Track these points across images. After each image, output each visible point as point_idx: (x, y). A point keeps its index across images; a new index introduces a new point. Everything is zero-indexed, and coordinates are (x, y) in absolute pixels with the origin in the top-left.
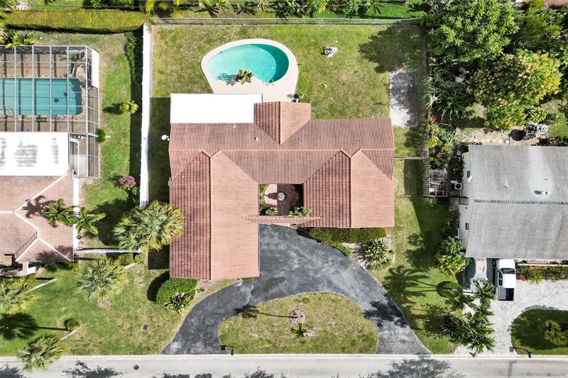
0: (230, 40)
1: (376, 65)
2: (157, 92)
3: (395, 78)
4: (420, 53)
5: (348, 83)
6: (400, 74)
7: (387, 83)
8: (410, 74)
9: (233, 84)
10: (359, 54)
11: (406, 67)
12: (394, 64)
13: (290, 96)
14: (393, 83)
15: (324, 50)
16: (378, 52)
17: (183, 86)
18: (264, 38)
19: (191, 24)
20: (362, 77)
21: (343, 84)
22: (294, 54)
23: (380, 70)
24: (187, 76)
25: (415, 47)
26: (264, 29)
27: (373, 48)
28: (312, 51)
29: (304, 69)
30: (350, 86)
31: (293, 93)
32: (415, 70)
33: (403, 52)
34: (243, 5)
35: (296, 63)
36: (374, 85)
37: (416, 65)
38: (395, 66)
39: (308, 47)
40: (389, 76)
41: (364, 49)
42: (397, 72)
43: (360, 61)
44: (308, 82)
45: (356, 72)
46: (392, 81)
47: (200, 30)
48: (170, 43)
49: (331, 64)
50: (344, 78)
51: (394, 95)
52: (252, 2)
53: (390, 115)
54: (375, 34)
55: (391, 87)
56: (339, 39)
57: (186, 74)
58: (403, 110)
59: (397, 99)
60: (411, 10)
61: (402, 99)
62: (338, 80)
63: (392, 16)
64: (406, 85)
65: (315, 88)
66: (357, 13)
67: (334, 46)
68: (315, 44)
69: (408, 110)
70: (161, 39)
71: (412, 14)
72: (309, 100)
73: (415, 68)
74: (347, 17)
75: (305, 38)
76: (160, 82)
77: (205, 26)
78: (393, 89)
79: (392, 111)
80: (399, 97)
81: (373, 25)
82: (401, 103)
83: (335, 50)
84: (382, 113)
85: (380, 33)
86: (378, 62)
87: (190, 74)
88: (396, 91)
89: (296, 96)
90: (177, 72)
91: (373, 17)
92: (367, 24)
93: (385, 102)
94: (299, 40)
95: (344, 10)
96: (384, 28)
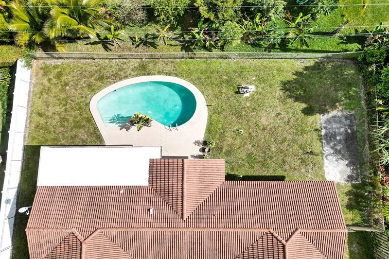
0: (126, 77)
1: (304, 106)
2: (34, 138)
3: (328, 121)
4: (356, 92)
5: (269, 127)
6: (335, 117)
7: (318, 127)
8: (346, 118)
9: (128, 129)
10: (281, 93)
11: (340, 108)
12: (325, 105)
13: (197, 143)
14: (325, 128)
15: (239, 88)
16: (305, 91)
17: (66, 132)
18: (167, 74)
19: (80, 58)
20: (286, 120)
21: (264, 129)
22: (203, 93)
23: (308, 112)
24: (71, 119)
25: (350, 85)
26: (167, 64)
27: (298, 86)
28: (224, 90)
29: (214, 111)
30: (273, 131)
32: (353, 112)
33: (336, 90)
34: (143, 37)
35: (206, 104)
36: (302, 130)
37: (352, 106)
38: (328, 107)
39: (220, 85)
40: (320, 119)
41: (286, 86)
42: (330, 115)
43: (283, 101)
44: (220, 126)
45: (279, 114)
46: (325, 125)
47: (91, 66)
48: (54, 81)
49: (248, 104)
50: (264, 121)
51: (328, 143)
52: (154, 35)
53: (324, 168)
54: (301, 70)
55: (323, 132)
56: (256, 76)
57: (71, 116)
58: (340, 161)
59: (332, 148)
60: (342, 43)
61: (339, 148)
62: (256, 124)
63: (320, 49)
64: (342, 130)
65: (228, 134)
66: (277, 46)
67: (250, 84)
68: (228, 82)
69: (347, 162)
70: (43, 75)
71: (344, 46)
72: (222, 148)
73: (352, 110)
74: (265, 51)
75: (215, 75)
76: (38, 126)
77: (97, 60)
78: (326, 135)
79: (326, 162)
80: (335, 145)
81: (297, 59)
82: (337, 152)
83: (252, 88)
84: (314, 165)
85: (306, 68)
86: (306, 103)
87: (76, 117)
88: (330, 137)
89: (205, 143)
90: (59, 114)
91: (297, 50)
92: (291, 58)
93: (316, 151)
94: (208, 77)
95: (262, 43)
96: (311, 63)
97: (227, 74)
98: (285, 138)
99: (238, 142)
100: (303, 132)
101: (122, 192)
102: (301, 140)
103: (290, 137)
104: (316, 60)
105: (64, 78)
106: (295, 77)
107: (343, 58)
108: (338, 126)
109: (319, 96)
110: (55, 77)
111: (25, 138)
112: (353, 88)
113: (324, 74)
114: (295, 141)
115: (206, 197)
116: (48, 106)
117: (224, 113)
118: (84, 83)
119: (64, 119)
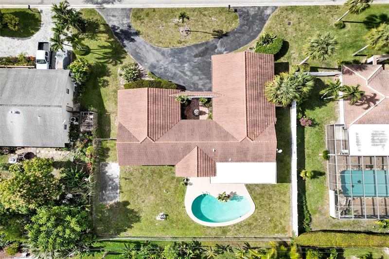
1: (128, 207)
2: (286, 187)
3: (115, 197)
4: (97, 215)
5: (149, 194)
6: (111, 200)
7: (121, 194)
8: (105, 200)
10: (141, 215)
11: (107, 205)
12: (116, 207)
13: (191, 184)
14: (117, 194)
15: (166, 218)
16: (127, 216)
20: (139, 198)
21: (152, 193)
23: (126, 203)
25: (101, 220)
27: (131, 219)
28: (175, 217)
29: (180, 203)
30: (147, 192)
31: (188, 186)
32: (101, 203)
33: (109, 216)
35: (186, 208)
36: (130, 192)
37: (101, 207)
38: (115, 206)
40: (120, 199)
41: (137, 219)
42: (113, 201)
43: (140, 210)
44: (177, 195)
45: (143, 202)
46: (117, 195)
49: (161, 208)
50: (152, 197)
51: (116, 185)
53: (119, 170)
54: (129, 229)
55: (118, 191)
56: (155, 226)
57: (266, 201)
58: (110, 174)
59: (114, 182)
61: (111, 182)
62: (156, 195)
64: (108, 193)
65: (174, 189)
67: (159, 220)
69: (107, 174)
70: (285, 227)
72: (176, 181)
73: (101, 205)
76: (285, 195)
78: (117, 189)
79: (118, 174)
80: (113, 184)
81: (130, 237)
82: (112, 180)
83: (158, 218)
84: (125, 172)
85: (125, 231)
86: (127, 209)
88: (115, 188)
89: (186, 184)
90: (273, 202)
91: (130, 242)
92: (134, 237)
93: (123, 180)
95: (151, 247)
96: (123, 234)
97: (173, 227)
98: (140, 187)
99: (167, 185)
100: (130, 191)
101: (230, 159)
102: (132, 186)
103: (138, 188)
104: (119, 236)
106: (132, 225)
108: (110, 195)
109: (119, 213)
112: (99, 218)
114: (135, 186)
115: (186, 157)
116: (280, 207)
117: (175, 202)
118: (260, 222)
119: (270, 199)
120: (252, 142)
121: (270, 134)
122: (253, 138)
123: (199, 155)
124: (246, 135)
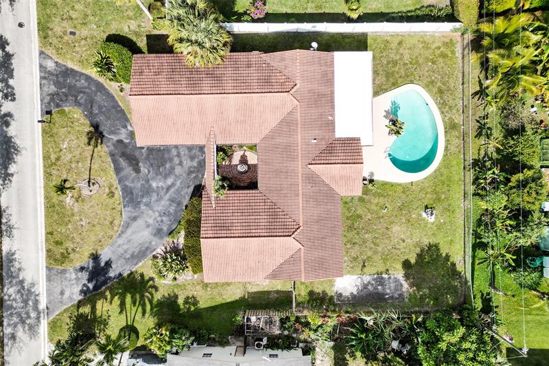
1: (413, 261)
2: (375, 40)
3: (396, 280)
4: (428, 304)
5: (389, 233)
6: (401, 285)
7: (390, 272)
8: (401, 295)
9: (386, 117)
10: (427, 243)
11: (411, 290)
12: (414, 278)
13: (372, 174)
14: (390, 278)
15: (431, 208)
16: (429, 262)
17: (382, 66)
18: (446, 147)
20: (397, 247)
21: (387, 228)
22: (425, 178)
23: (406, 265)
24: (396, 69)
25: (436, 299)
26: (457, 147)
29: (406, 189)
30: (386, 235)
31: (375, 178)
32: (407, 300)
33: (430, 288)
35: (413, 181)
36: (387, 259)
37: (413, 300)
38: (412, 280)
40: (399, 274)
41: (433, 248)
42: (404, 282)
43: (417, 244)
44: (390, 193)
45: (404, 241)
46: (392, 277)
47: (454, 82)
49: (414, 216)
50: (396, 229)
52: (491, 134)
53: (348, 276)
54: (451, 260)
55: (385, 276)
56: (445, 223)
57: (399, 69)
59: (369, 282)
60: (483, 295)
61: (370, 287)
62: (392, 223)
63: (476, 276)
64: (388, 291)
65: (381, 200)
66: (478, 240)
67: (436, 218)
68: (439, 199)
69: (356, 293)
70: (444, 42)
71: (479, 296)
72: (367, 195)
73: (409, 300)
74: (473, 230)
75: (446, 188)
76: (388, 42)
77: (461, 87)
78: (382, 278)
79: (355, 277)
80: (372, 285)
81: (464, 257)
82: (365, 286)
83: (432, 219)
84: (352, 267)
85: (454, 265)
86: (416, 263)
87: (397, 73)
88: (380, 281)
89: (371, 181)
90: (401, 59)
91: (474, 257)
92: (465, 252)
93: (366, 270)
94: (443, 183)
95: (482, 227)
96: (459, 268)
97: (447, 198)
98: (378, 246)
99: (373, 207)
100: (385, 260)
101: (330, 118)
102: (377, 258)
103: (380, 249)
104: (463, 273)
105: (441, 60)
106: (444, 255)
107: (465, 295)
108: (392, 288)
109: (423, 274)
110: (442, 52)
111: (376, 32)
112: (432, 302)
113: (447, 279)
114: (376, 252)
115: (327, 181)
116: (410, 49)
117: (404, 196)
118: (436, 78)
119: (395, 63)
120: (298, 86)
121: (283, 59)
122: (291, 84)
123: (323, 162)
124: (286, 93)
